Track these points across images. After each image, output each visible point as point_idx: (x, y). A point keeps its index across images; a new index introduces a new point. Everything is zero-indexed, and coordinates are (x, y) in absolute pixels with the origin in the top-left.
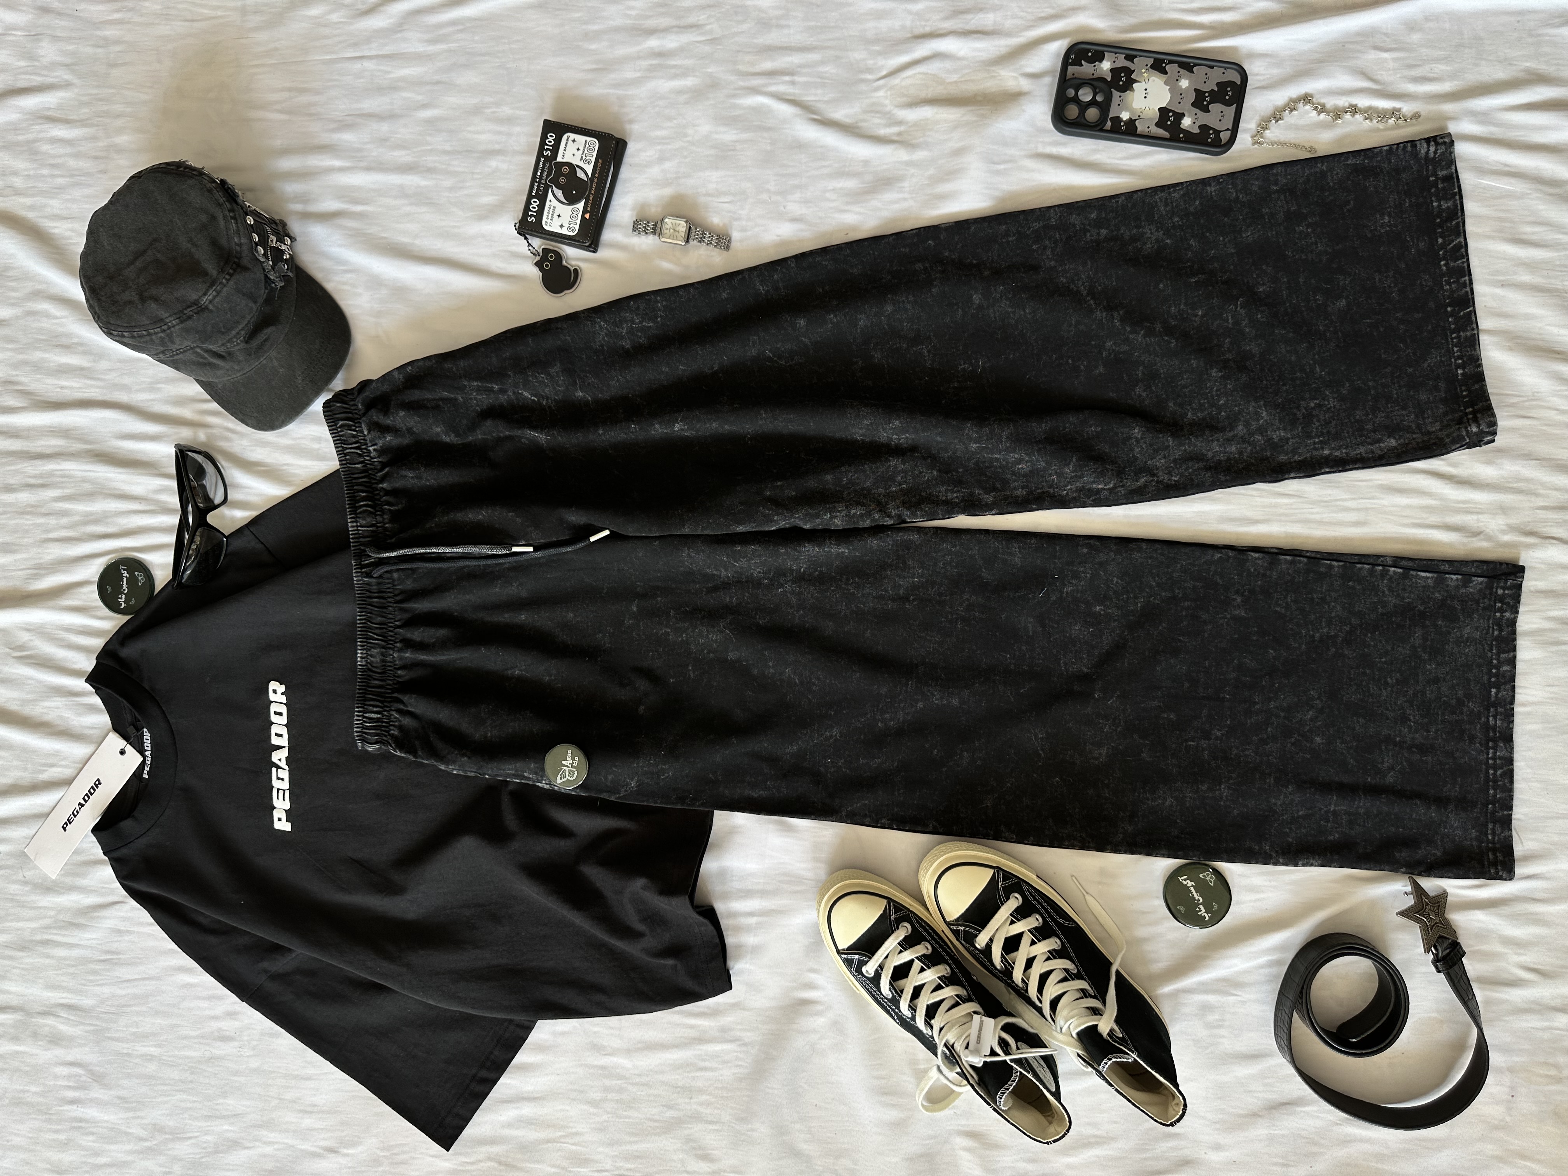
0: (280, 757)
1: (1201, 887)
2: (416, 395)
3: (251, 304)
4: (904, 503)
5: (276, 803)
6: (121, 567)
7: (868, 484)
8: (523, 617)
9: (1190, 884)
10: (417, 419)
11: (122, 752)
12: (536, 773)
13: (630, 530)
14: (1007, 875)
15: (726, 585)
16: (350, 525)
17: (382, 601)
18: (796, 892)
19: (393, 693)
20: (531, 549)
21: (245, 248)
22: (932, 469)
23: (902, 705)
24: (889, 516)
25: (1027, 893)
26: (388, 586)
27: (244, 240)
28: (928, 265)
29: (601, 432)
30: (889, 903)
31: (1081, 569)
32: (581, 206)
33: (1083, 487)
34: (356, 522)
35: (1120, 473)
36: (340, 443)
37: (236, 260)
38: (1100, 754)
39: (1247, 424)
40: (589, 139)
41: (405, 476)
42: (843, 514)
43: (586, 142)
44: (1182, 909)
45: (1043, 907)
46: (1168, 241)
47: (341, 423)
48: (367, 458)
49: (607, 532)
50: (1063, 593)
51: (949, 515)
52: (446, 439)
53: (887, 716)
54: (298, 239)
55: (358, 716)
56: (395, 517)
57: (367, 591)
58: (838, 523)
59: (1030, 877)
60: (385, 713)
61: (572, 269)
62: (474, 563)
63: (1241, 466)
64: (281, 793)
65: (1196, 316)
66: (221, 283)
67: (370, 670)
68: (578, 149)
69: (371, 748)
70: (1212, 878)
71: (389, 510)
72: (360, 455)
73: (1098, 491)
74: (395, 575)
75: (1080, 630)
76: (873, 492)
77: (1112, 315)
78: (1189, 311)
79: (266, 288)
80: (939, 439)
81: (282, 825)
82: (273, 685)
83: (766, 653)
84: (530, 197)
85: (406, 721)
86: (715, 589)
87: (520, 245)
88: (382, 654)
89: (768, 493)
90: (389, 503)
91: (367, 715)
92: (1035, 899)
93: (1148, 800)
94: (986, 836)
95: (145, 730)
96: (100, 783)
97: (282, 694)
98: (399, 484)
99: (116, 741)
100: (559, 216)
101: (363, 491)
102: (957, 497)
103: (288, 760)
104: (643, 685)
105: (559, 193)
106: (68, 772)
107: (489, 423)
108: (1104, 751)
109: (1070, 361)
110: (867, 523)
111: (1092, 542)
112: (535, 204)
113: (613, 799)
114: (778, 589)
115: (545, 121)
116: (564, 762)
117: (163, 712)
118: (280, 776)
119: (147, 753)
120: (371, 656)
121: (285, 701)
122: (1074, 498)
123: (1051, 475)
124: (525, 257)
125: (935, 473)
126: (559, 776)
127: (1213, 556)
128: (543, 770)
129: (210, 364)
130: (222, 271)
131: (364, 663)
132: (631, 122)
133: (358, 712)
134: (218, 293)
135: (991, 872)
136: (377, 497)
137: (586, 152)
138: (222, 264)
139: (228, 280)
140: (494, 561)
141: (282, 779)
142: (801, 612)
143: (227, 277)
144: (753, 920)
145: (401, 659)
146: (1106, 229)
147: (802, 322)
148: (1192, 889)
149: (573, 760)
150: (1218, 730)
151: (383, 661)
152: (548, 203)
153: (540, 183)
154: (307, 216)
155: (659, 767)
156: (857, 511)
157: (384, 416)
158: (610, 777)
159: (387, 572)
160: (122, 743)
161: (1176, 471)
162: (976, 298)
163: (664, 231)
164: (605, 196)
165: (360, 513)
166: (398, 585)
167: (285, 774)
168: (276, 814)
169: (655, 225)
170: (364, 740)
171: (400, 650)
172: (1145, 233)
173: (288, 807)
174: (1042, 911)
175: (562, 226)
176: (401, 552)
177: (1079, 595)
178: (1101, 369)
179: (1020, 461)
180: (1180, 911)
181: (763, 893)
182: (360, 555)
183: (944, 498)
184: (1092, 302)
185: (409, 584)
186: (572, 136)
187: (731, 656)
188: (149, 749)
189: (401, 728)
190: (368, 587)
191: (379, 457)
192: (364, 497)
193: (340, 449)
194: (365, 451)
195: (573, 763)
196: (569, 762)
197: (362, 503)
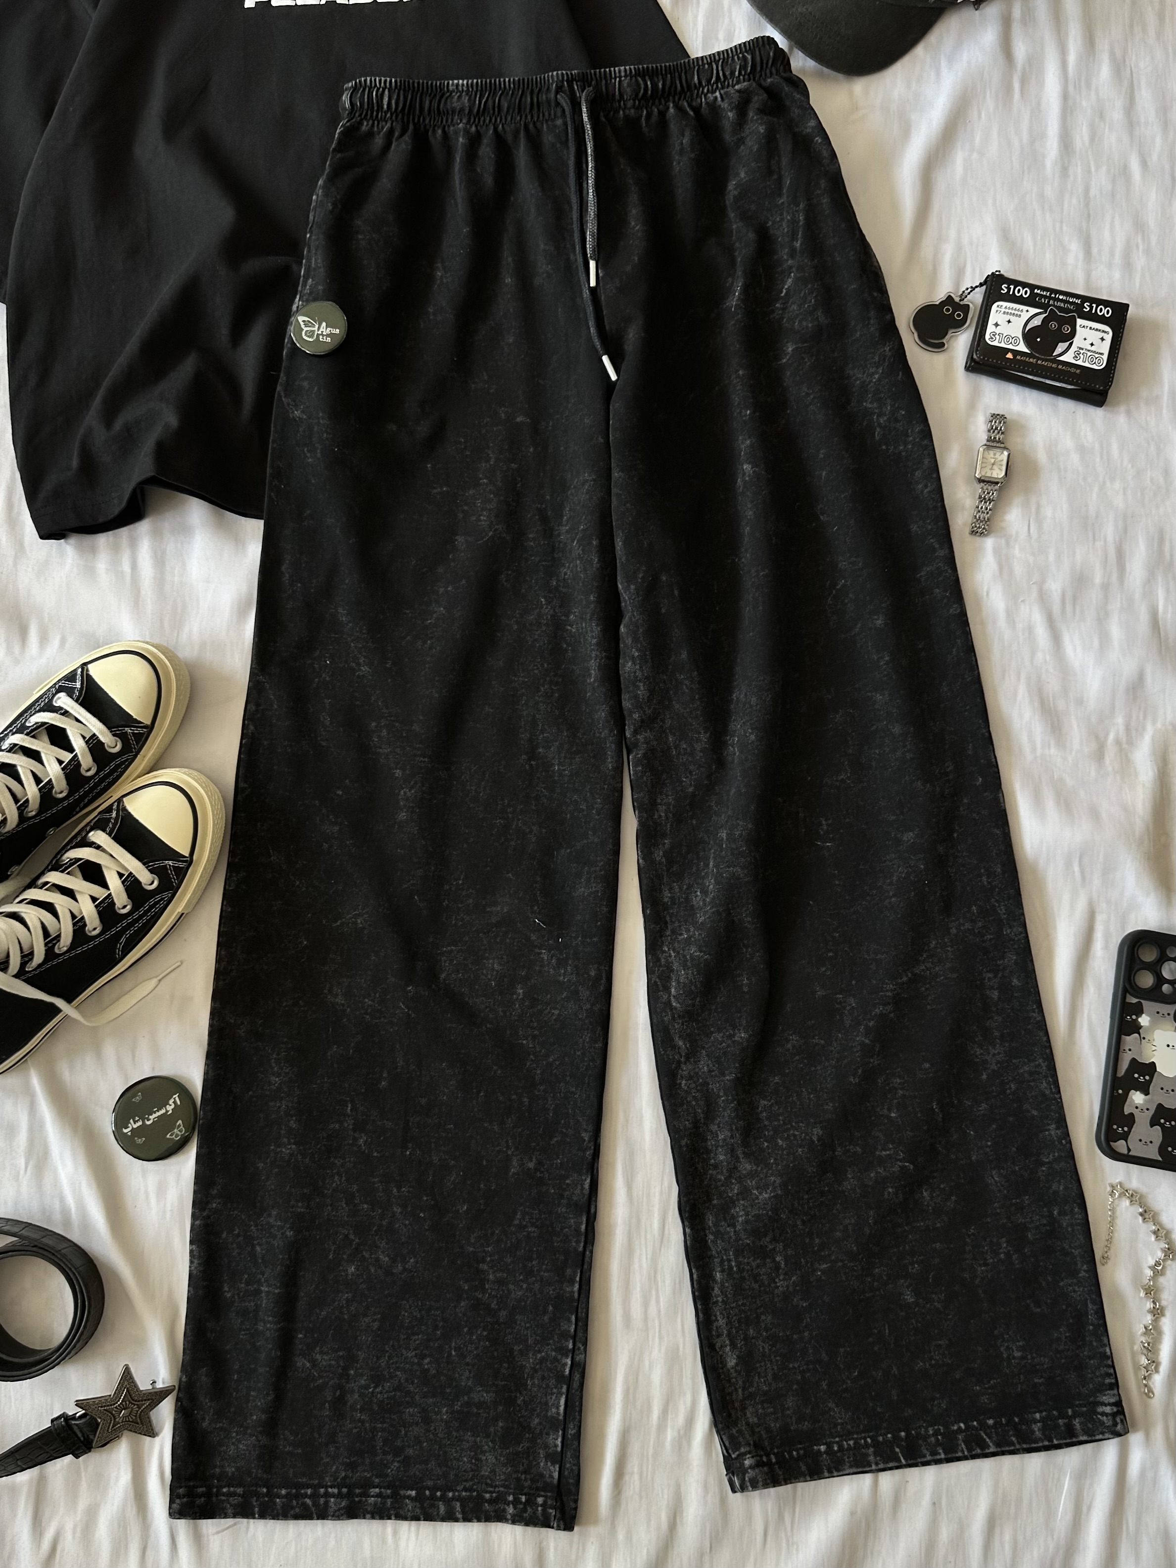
1: (166, 1122)
2: (785, 146)
4: (652, 750)
7: (677, 706)
9: (170, 1108)
10: (755, 148)
12: (311, 293)
13: (616, 405)
15: (549, 533)
16: (622, 68)
17: (528, 110)
18: (161, 620)
19: (414, 124)
20: (593, 283)
22: (695, 786)
23: (398, 750)
24: (635, 732)
25: (158, 897)
26: (546, 114)
29: (741, 372)
30: (146, 727)
31: (569, 968)
32: (1022, 347)
33: (672, 971)
34: (626, 76)
35: (689, 1015)
36: (724, 58)
38: (337, 995)
39: (752, 1175)
40: (1105, 357)
41: (683, 135)
42: (639, 673)
43: (1102, 354)
44: (138, 1099)
45: (141, 917)
46: (985, 1077)
48: (705, 90)
49: (614, 377)
51: (638, 806)
53: (384, 733)
55: (385, 81)
56: (632, 123)
57: (540, 90)
58: (628, 667)
59: (178, 906)
60: (389, 115)
62: (575, 215)
63: (699, 1166)
65: (889, 1110)
67: (443, 95)
68: (1092, 345)
69: (346, 98)
70: (177, 1136)
71: (641, 116)
72: (709, 81)
73: (667, 989)
74: (559, 122)
75: (493, 969)
76: (667, 713)
77: (889, 1004)
78: (895, 1101)
80: (733, 791)
83: (464, 582)
84: (1032, 287)
85: (379, 141)
87: (974, 277)
88: (462, 110)
89: (664, 578)
90: (649, 115)
91: (387, 92)
92: (151, 907)
93: (278, 1054)
94: (232, 853)
98: (673, 127)
100: (1009, 322)
101: (664, 85)
102: (660, 816)
104: (423, 429)
105: (1037, 322)
107: (751, 236)
108: (340, 1000)
109: (831, 954)
110: (627, 704)
111: (604, 981)
112: (1024, 292)
113: (279, 388)
114: (545, 597)
115: (1128, 306)
116: (324, 324)
120: (460, 97)
122: (659, 960)
123: (688, 931)
124: (957, 284)
125: (691, 790)
126: (306, 319)
127: (586, 1130)
128: (315, 299)
131: (451, 88)
132: (1129, 413)
133: (391, 81)
135: (186, 853)
136: (657, 102)
137: (1089, 354)
140: (577, 240)
142: (515, 627)
144: (126, 567)
145: (456, 133)
146: (999, 998)
147: (879, 622)
148: (163, 1111)
149: (327, 335)
150: (365, 1142)
151: (453, 111)
152: (1025, 308)
153: (1050, 298)
155: (317, 445)
156: (642, 691)
157: (758, 109)
158: (305, 384)
159: (564, 111)
161: (693, 1085)
162: (909, 837)
163: (991, 452)
164: (1035, 378)
165: (637, 80)
166: (548, 126)
169: (999, 441)
170: (355, 89)
171: (467, 131)
172: (994, 1048)
174: (136, 916)
175: (997, 325)
176: (588, 126)
177: (537, 968)
178: (820, 993)
179: (705, 892)
180: (135, 1096)
181: (160, 580)
182: (584, 80)
183: (659, 801)
184: (905, 979)
185: (548, 139)
186: (1109, 338)
187: (460, 539)
189: (370, 134)
190: (544, 90)
191: (707, 103)
192: (657, 86)
193: (717, 58)
194: (715, 86)
195: (323, 335)
196: (324, 330)
197: (649, 83)
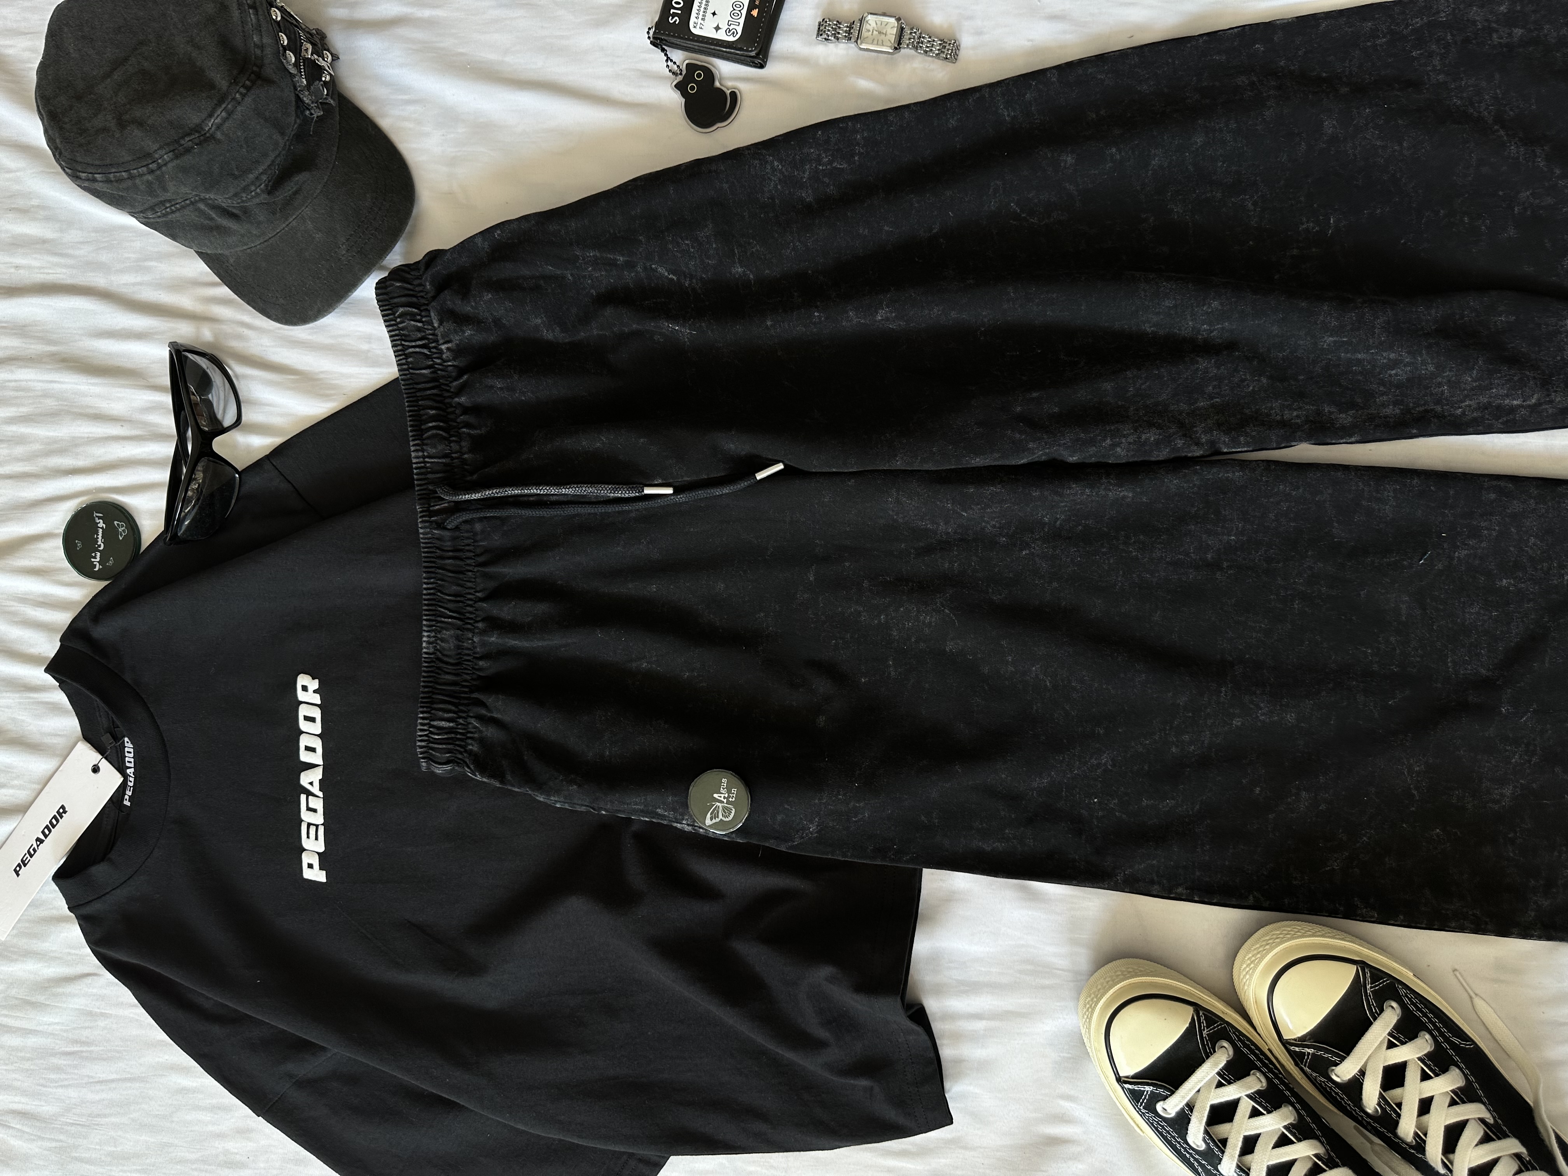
0: (311, 779)
2: (506, 270)
3: (277, 136)
5: (306, 843)
6: (95, 514)
8: (654, 588)
10: (508, 304)
11: (96, 769)
12: (674, 810)
14: (1377, 974)
15: (944, 546)
16: (413, 454)
17: (458, 562)
19: (472, 692)
20: (669, 491)
21: (268, 51)
26: (466, 542)
27: (267, 40)
28: (1255, 79)
29: (769, 323)
30: (1197, 1011)
31: (1483, 524)
33: (1489, 403)
34: (423, 451)
36: (399, 340)
37: (255, 69)
41: (492, 387)
47: (401, 310)
48: (438, 361)
49: (780, 467)
50: (1452, 559)
52: (548, 335)
54: (340, 57)
55: (422, 724)
56: (477, 444)
57: (438, 548)
60: (461, 721)
61: (728, 92)
62: (589, 510)
64: (313, 830)
66: (234, 99)
67: (438, 659)
69: (439, 770)
71: (469, 434)
74: (478, 527)
75: (1478, 613)
79: (297, 116)
81: (315, 874)
82: (303, 680)
85: (490, 732)
86: (928, 550)
87: (656, 60)
88: (458, 638)
90: (468, 425)
91: (435, 723)
95: (126, 739)
96: (65, 812)
97: (315, 692)
98: (482, 398)
99: (87, 755)
100: (714, 14)
101: (432, 408)
103: (323, 784)
104: (822, 686)
106: (21, 795)
107: (609, 311)
109: (1466, 220)
111: (1502, 484)
113: (783, 848)
116: (716, 796)
117: (151, 716)
118: (311, 805)
119: (128, 771)
120: (442, 640)
121: (319, 702)
122: (1475, 419)
123: (1440, 385)
124: (659, 78)
126: (709, 816)
128: (685, 805)
129: (219, 228)
130: (235, 82)
131: (432, 650)
133: (422, 718)
134: (230, 114)
136: (452, 416)
138: (235, 72)
139: (243, 96)
141: (315, 811)
142: (1055, 584)
143: (243, 90)
144: (980, 1025)
145: (483, 644)
149: (729, 792)
151: (458, 647)
154: (355, 25)
155: (851, 805)
157: (462, 299)
159: (466, 522)
160: (94, 757)
162: (1329, 126)
163: (865, 34)
165: (428, 438)
166: (481, 540)
167: (317, 804)
168: (306, 859)
169: (851, 28)
170: (430, 759)
171: (483, 632)
173: (322, 849)
175: (717, 28)
176: (488, 493)
177: (1477, 562)
182: (428, 497)
185: (497, 540)
187: (950, 646)
188: (132, 765)
189: (482, 741)
190: (438, 543)
191: (454, 359)
192: (433, 415)
193: (399, 348)
194: (434, 350)
195: (729, 797)
196: (722, 795)
197: (430, 425)
